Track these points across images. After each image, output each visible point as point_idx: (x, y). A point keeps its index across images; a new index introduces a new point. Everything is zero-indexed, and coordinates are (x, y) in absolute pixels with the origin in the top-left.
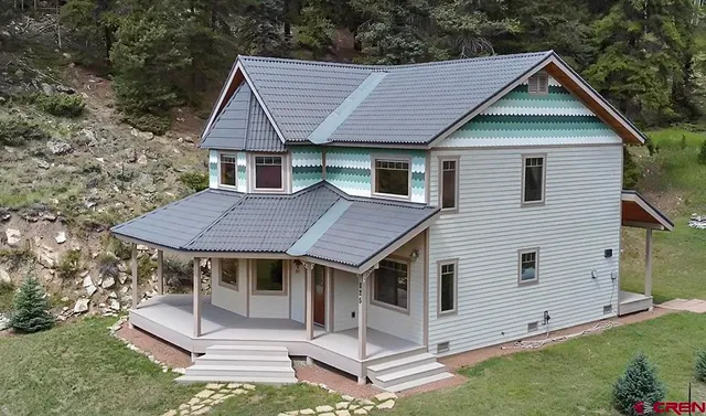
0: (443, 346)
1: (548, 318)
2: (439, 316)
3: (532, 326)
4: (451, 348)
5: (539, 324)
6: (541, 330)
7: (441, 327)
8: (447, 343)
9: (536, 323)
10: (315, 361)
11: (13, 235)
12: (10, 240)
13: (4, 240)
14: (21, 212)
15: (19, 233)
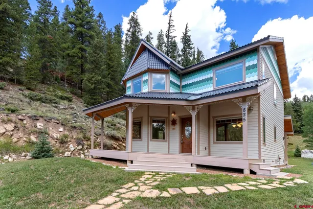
11: (40, 125)
12: (39, 127)
13: (36, 126)
14: (44, 118)
15: (42, 125)
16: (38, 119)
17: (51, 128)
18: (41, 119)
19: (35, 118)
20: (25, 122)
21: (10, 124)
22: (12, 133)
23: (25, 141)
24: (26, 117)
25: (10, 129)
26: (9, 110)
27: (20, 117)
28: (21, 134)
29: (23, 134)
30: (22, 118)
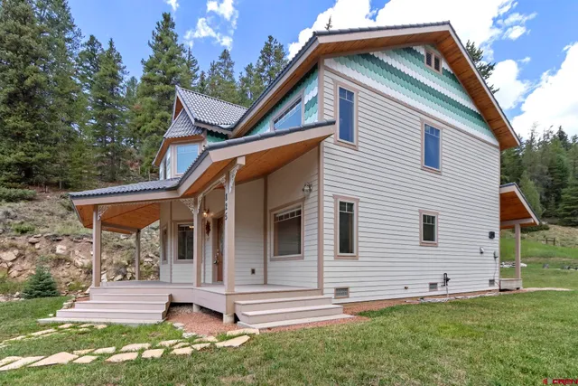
0: (342, 291)
1: (447, 280)
2: (337, 257)
3: (433, 286)
4: (351, 295)
5: (439, 285)
6: (440, 291)
7: (338, 270)
8: (346, 289)
9: (436, 284)
10: (201, 308)
11: (60, 248)
12: (58, 251)
13: (54, 251)
14: (71, 237)
15: (65, 248)
16: (60, 240)
17: (77, 252)
18: (66, 240)
19: (56, 239)
20: (37, 246)
21: (12, 251)
22: (10, 264)
23: (31, 275)
24: (43, 239)
25: (9, 259)
26: (17, 230)
27: (32, 239)
28: (26, 265)
29: (29, 264)
30: (35, 240)
